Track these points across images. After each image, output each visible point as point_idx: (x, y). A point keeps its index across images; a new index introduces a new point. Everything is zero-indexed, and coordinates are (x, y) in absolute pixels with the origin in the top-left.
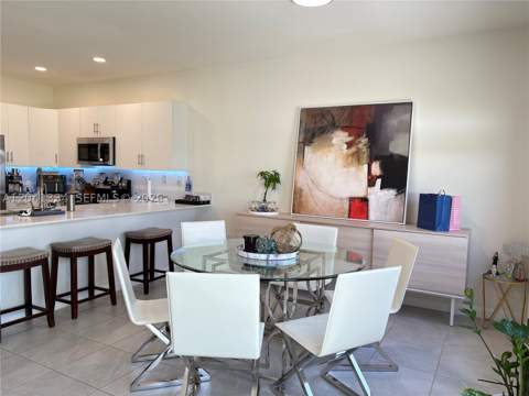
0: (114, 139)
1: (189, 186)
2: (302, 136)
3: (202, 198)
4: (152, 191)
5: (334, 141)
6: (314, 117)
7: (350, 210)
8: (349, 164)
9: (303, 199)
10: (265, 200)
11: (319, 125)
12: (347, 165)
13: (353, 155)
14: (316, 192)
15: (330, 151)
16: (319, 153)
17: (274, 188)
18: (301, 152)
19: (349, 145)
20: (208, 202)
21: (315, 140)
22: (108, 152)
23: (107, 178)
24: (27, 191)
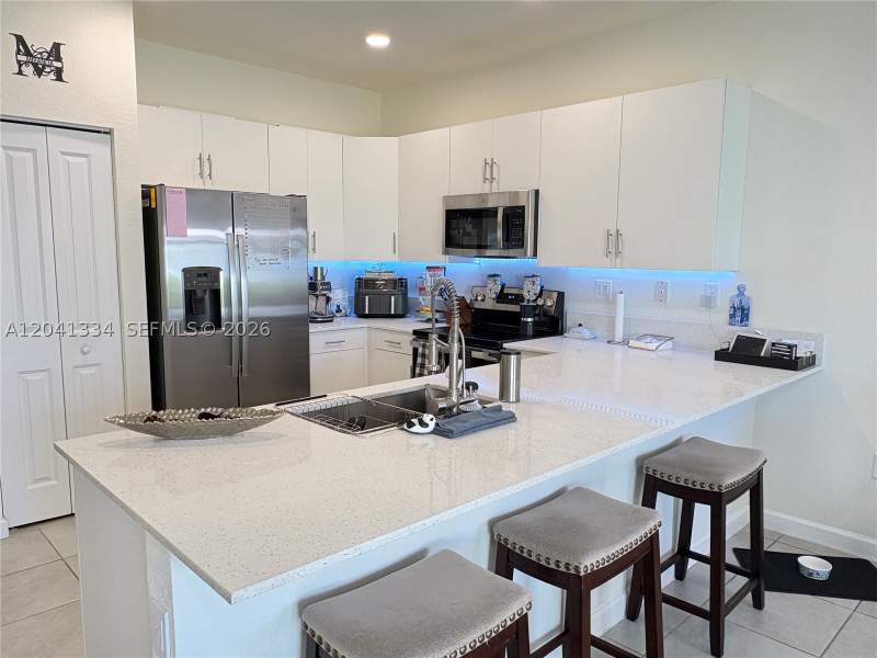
0: (537, 193)
22: (522, 226)
23: (503, 287)
24: (339, 311)
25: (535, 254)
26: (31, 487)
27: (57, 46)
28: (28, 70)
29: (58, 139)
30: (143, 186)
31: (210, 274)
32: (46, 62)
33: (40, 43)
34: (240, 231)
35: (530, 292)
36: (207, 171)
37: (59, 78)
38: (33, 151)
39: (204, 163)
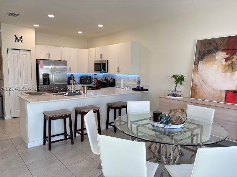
0: (108, 60)
1: (139, 82)
2: (197, 55)
3: (145, 88)
4: (123, 84)
5: (217, 58)
6: (205, 44)
7: (226, 97)
8: (226, 71)
9: (197, 90)
10: (175, 90)
11: (208, 49)
12: (225, 71)
13: (229, 65)
14: (205, 87)
15: (214, 64)
16: (207, 65)
17: (181, 84)
18: (196, 64)
19: (227, 60)
20: (147, 90)
21: (205, 57)
22: (105, 67)
23: (106, 78)
24: (77, 83)
25: (108, 72)
26: (15, 111)
27: (21, 37)
28: (17, 41)
29: (21, 52)
30: (36, 59)
31: (48, 75)
32: (19, 39)
33: (19, 36)
34: (53, 66)
35: (109, 79)
36: (49, 56)
37: (22, 42)
38: (17, 54)
39: (48, 55)
